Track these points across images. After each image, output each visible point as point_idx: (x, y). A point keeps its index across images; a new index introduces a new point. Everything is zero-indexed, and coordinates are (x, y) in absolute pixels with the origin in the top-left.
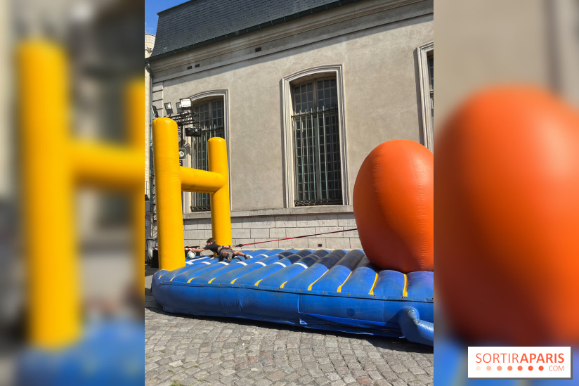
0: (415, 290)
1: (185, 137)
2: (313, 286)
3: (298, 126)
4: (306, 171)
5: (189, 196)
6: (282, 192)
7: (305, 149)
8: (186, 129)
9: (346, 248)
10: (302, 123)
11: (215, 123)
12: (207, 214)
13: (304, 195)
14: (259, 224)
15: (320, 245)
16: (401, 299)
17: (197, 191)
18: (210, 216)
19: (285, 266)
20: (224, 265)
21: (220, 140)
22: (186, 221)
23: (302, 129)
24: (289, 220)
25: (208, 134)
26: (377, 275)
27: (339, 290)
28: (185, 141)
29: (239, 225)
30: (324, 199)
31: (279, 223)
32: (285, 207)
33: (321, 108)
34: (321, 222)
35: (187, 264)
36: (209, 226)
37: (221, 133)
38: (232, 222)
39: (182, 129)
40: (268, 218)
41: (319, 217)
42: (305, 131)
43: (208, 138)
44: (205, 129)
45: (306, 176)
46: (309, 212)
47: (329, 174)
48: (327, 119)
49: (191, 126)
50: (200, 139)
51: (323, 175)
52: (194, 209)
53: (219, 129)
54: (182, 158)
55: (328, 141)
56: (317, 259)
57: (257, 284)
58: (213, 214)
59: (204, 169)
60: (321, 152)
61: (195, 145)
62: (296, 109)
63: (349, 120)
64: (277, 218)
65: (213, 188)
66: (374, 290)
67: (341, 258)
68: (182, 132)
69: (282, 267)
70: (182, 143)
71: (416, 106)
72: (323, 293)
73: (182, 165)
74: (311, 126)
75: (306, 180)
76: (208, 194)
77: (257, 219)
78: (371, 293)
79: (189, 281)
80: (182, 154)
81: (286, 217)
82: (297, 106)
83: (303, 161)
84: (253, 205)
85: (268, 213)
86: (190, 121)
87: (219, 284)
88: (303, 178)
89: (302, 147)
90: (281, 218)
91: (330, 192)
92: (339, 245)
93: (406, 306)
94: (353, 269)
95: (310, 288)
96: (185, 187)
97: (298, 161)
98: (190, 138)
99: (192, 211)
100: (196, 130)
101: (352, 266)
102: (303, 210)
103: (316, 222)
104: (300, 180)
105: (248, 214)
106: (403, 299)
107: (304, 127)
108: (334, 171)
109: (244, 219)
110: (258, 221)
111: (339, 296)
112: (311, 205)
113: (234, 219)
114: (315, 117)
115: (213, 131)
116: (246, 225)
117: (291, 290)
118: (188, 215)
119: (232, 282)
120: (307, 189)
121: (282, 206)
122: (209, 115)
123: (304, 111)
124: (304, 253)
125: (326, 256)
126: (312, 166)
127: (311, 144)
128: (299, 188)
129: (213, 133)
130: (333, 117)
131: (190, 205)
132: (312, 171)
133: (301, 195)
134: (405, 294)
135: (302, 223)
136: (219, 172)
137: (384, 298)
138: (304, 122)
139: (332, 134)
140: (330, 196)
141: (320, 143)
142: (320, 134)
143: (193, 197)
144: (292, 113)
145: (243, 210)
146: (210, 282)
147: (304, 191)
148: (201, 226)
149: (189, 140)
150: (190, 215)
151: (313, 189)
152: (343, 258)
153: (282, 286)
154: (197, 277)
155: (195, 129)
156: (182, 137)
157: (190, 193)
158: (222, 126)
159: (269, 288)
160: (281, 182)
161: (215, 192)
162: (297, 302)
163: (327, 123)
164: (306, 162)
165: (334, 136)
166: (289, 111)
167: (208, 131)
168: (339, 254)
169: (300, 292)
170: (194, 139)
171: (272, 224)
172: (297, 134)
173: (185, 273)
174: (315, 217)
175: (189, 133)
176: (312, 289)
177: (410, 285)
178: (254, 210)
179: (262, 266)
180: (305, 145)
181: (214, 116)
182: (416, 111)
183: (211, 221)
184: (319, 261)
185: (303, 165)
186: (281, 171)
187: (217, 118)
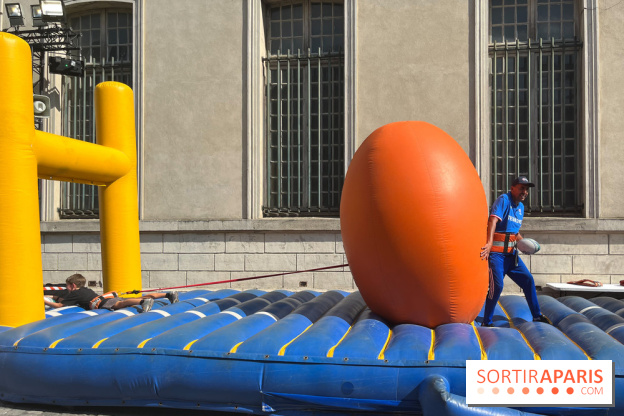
0: (445, 350)
1: (47, 75)
2: (287, 349)
3: (274, 77)
4: (285, 158)
5: (55, 189)
6: (240, 190)
7: (285, 120)
8: (51, 60)
9: (347, 287)
10: (280, 74)
11: (113, 53)
12: (92, 225)
13: (280, 198)
14: (195, 246)
15: (304, 284)
16: (425, 364)
17: (72, 179)
18: (97, 228)
19: (239, 317)
20: (124, 316)
21: (121, 87)
22: (47, 237)
23: (280, 83)
24: (251, 240)
25: (99, 73)
26: (390, 332)
27: (330, 354)
28: (48, 82)
29: (156, 246)
30: (315, 208)
31: (232, 246)
32: (245, 216)
33: (315, 50)
34: (306, 245)
35: (48, 316)
36: (97, 247)
37: (125, 75)
38: (142, 241)
39: (42, 58)
40: (212, 236)
41: (303, 236)
42: (285, 87)
43: (98, 81)
44: (91, 62)
45: (285, 166)
46: (288, 227)
47: (325, 166)
48: (324, 71)
49: (62, 54)
50: (81, 82)
51: (314, 167)
52: (65, 214)
53: (122, 66)
54: (42, 114)
55: (325, 109)
56: (296, 305)
57: (187, 348)
58: (104, 225)
59: (89, 140)
60: (312, 127)
61: (70, 94)
62: (272, 46)
63: (361, 77)
64: (228, 236)
65: (105, 176)
66: (385, 353)
67: (335, 303)
68: (42, 63)
69: (235, 318)
70: (40, 86)
71: (466, 66)
72: (303, 359)
73: (40, 128)
74: (296, 81)
75: (285, 173)
76: (96, 187)
77: (191, 236)
78: (381, 357)
79: (53, 346)
80: (40, 106)
81: (245, 236)
82: (273, 41)
83: (280, 140)
84: (185, 211)
85: (212, 226)
86: (60, 43)
87: (115, 349)
88: (280, 169)
89: (280, 115)
90: (236, 236)
91: (324, 196)
92: (336, 283)
93: (432, 374)
94: (353, 321)
95: (282, 352)
96: (46, 172)
97: (272, 138)
98: (58, 77)
99: (62, 217)
100: (73, 63)
101: (353, 316)
102: (276, 223)
103: (299, 244)
104: (275, 171)
105: (174, 227)
106: (428, 364)
107: (285, 80)
108: (333, 160)
109: (166, 236)
110: (194, 240)
111: (330, 363)
112: (290, 216)
113: (145, 235)
114: (304, 65)
115: (108, 68)
116: (170, 246)
117: (250, 356)
118: (52, 224)
119: (141, 345)
120: (285, 187)
121: (241, 215)
122: (102, 38)
123: (285, 52)
124: (275, 296)
125: (312, 301)
126: (296, 150)
127: (296, 112)
128: (272, 185)
129: (108, 72)
130: (336, 69)
131: (57, 205)
132: (296, 158)
133: (275, 198)
134: (431, 356)
135: (275, 246)
136: (117, 146)
137: (400, 363)
138: (285, 71)
139: (333, 98)
140: (324, 202)
141: (312, 111)
142: (312, 96)
143: (63, 191)
144: (263, 53)
145: (165, 221)
146: (96, 346)
147: (280, 191)
148: (79, 247)
149: (56, 81)
150: (56, 224)
151: (296, 189)
152: (340, 304)
153: (234, 350)
154: (69, 337)
155: (70, 61)
156: (41, 73)
157: (57, 184)
158: (128, 61)
159: (209, 353)
160: (240, 173)
161: (109, 183)
162: (258, 375)
163: (324, 78)
164: (285, 142)
165: (336, 101)
166: (259, 48)
167: (98, 69)
168: (334, 297)
169: (264, 358)
170: (68, 80)
171: (221, 246)
172: (272, 92)
173: (45, 331)
174: (297, 236)
175: (56, 66)
176: (286, 354)
177: (438, 344)
178: (187, 221)
179: (197, 317)
180: (285, 111)
181: (112, 39)
182: (467, 74)
183: (102, 237)
184: (299, 309)
185: (280, 146)
186: (240, 153)
187: (118, 44)
